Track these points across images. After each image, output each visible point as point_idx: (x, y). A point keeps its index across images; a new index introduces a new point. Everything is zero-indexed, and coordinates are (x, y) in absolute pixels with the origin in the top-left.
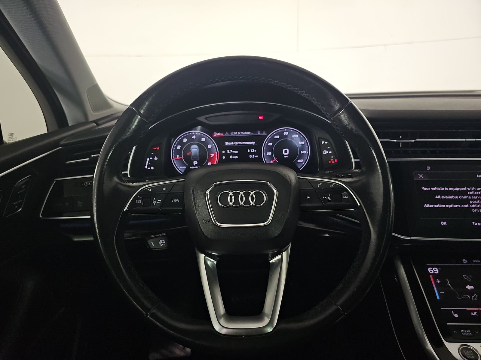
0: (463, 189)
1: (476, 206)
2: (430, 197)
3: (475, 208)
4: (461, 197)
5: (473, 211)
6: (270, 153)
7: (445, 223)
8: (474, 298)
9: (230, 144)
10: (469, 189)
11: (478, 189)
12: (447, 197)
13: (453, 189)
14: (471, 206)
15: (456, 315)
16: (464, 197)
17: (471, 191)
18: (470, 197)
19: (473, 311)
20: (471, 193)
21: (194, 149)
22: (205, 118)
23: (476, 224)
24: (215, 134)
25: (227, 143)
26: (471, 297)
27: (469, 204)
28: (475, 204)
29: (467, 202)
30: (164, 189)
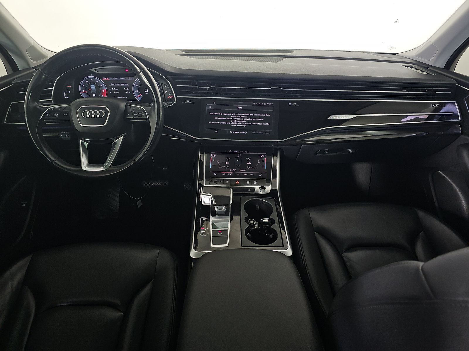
0: (229, 114)
1: (234, 123)
2: (213, 118)
3: (233, 124)
4: (227, 119)
5: (232, 126)
6: (137, 91)
7: (217, 131)
8: (227, 168)
9: (113, 84)
10: (232, 114)
11: (237, 114)
12: (221, 118)
13: (224, 114)
14: (231, 123)
15: (216, 175)
16: (229, 119)
17: (233, 115)
18: (232, 119)
19: (224, 173)
20: (233, 117)
21: (93, 87)
22: (95, 70)
23: (232, 132)
24: (104, 79)
25: (111, 84)
26: (226, 167)
27: (231, 122)
28: (233, 122)
29: (230, 121)
30: (60, 109)
